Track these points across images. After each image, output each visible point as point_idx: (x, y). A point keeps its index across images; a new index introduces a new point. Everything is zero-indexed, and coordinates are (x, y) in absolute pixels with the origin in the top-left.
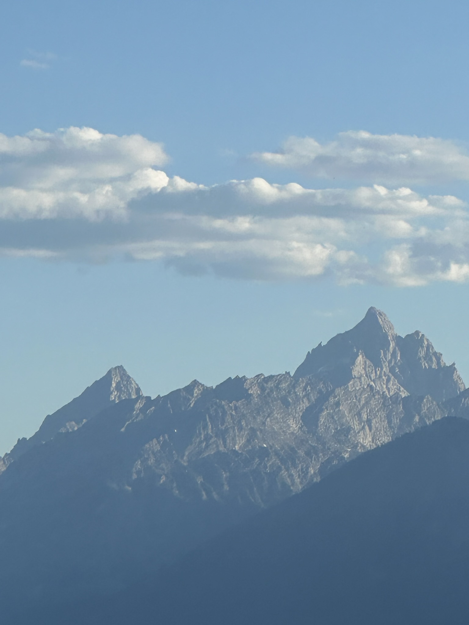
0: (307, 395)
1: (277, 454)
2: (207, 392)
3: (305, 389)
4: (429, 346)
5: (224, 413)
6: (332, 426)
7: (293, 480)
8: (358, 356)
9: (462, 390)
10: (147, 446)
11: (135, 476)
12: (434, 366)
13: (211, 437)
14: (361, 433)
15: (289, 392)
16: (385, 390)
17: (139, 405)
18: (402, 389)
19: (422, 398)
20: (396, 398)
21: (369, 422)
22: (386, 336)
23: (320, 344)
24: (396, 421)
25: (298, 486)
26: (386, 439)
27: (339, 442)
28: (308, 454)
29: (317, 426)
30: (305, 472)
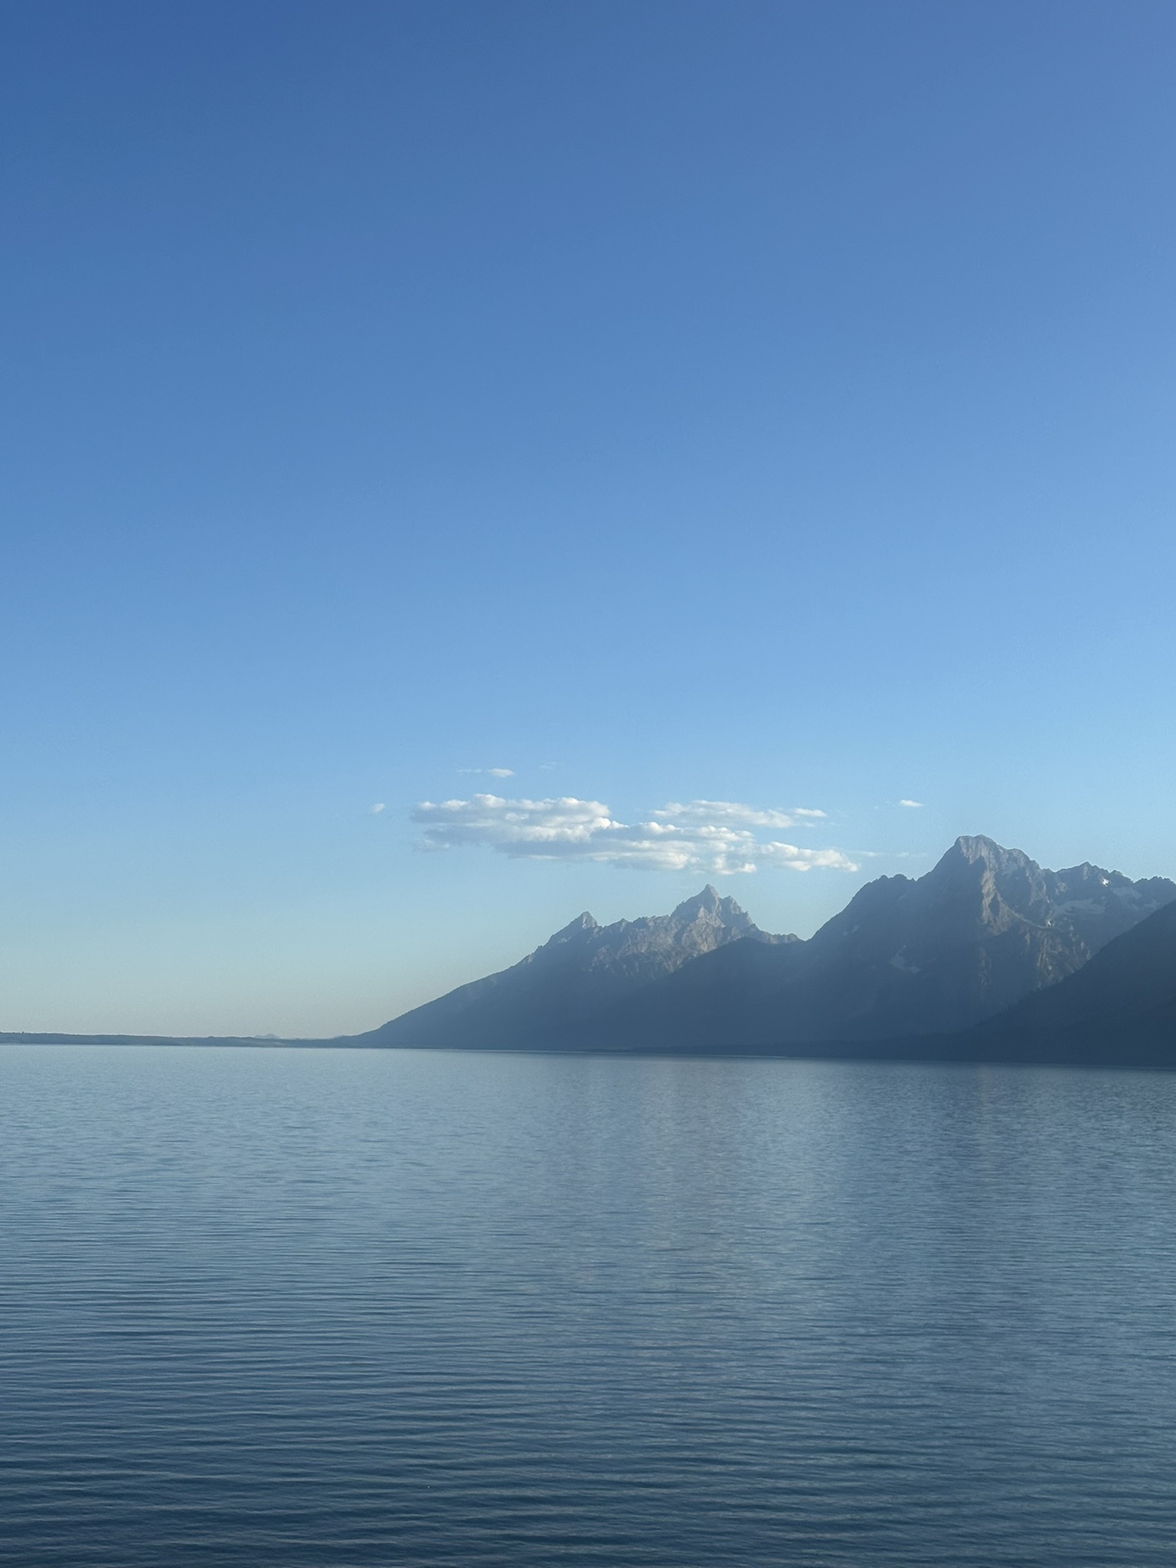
0: (677, 926)
1: (662, 953)
2: (628, 924)
3: (675, 923)
4: (735, 903)
5: (637, 934)
6: (688, 941)
7: (669, 967)
8: (701, 908)
10: (600, 950)
11: (594, 965)
12: (738, 913)
13: (630, 946)
14: (702, 945)
15: (668, 925)
16: (714, 924)
17: (596, 930)
18: (722, 924)
19: (731, 928)
20: (719, 928)
21: (706, 939)
22: (714, 898)
23: (683, 902)
24: (719, 939)
25: (672, 970)
26: (714, 948)
27: (692, 948)
28: (677, 954)
29: (681, 941)
30: (675, 962)
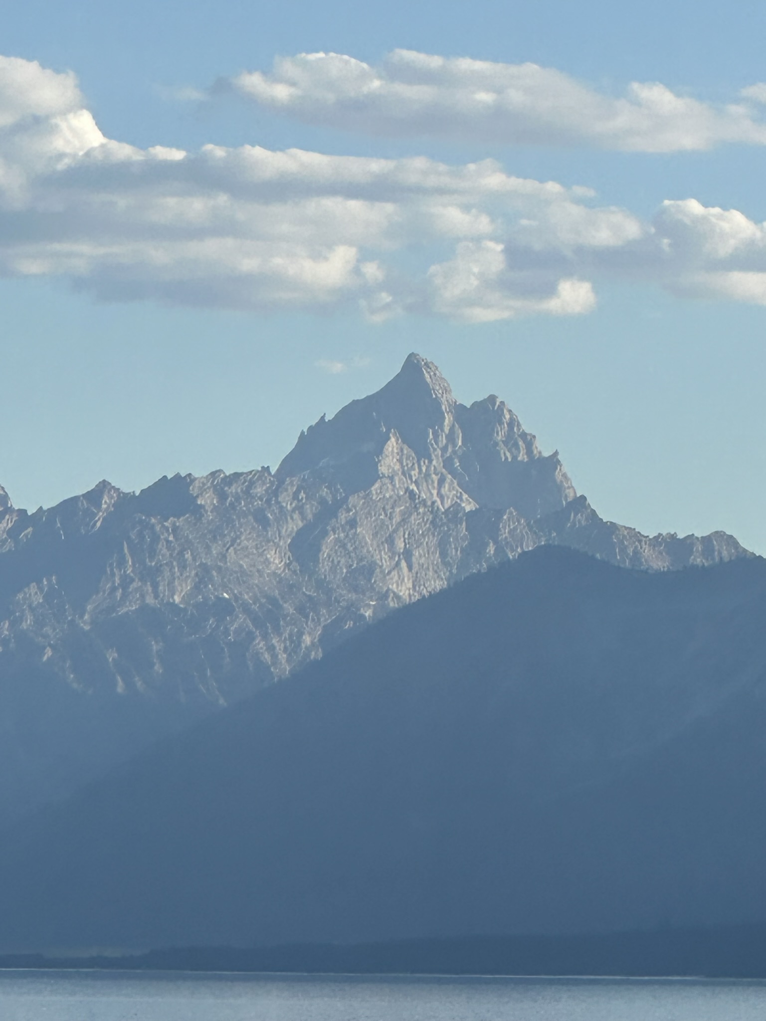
0: (300, 509)
1: (246, 609)
2: (126, 501)
3: (295, 496)
4: (513, 423)
5: (156, 539)
6: (343, 561)
7: (274, 656)
8: (389, 439)
9: (569, 500)
10: (20, 596)
12: (522, 457)
13: (132, 580)
14: (394, 573)
15: (268, 501)
16: (435, 498)
17: (5, 525)
18: (465, 496)
19: (499, 514)
20: (454, 513)
21: (407, 554)
22: (437, 403)
23: (323, 418)
24: (455, 553)
25: (284, 667)
26: (436, 584)
27: (355, 589)
28: (301, 610)
29: (316, 561)
30: (295, 641)
